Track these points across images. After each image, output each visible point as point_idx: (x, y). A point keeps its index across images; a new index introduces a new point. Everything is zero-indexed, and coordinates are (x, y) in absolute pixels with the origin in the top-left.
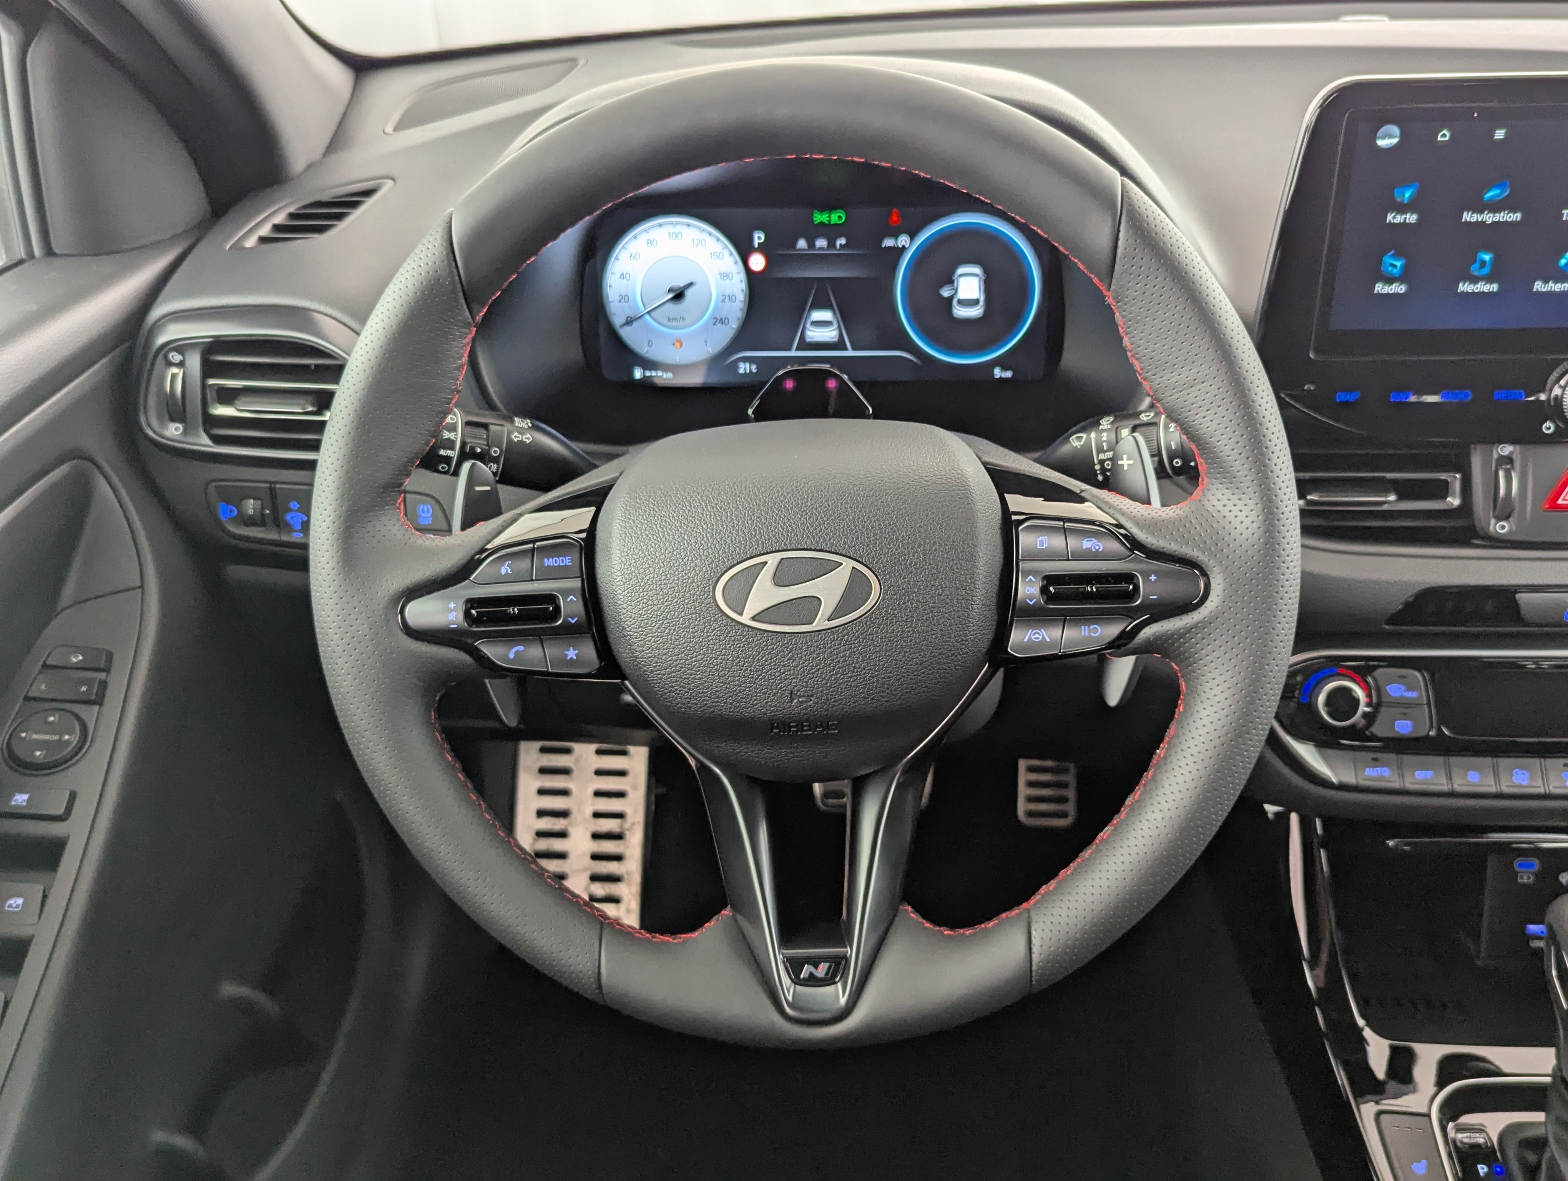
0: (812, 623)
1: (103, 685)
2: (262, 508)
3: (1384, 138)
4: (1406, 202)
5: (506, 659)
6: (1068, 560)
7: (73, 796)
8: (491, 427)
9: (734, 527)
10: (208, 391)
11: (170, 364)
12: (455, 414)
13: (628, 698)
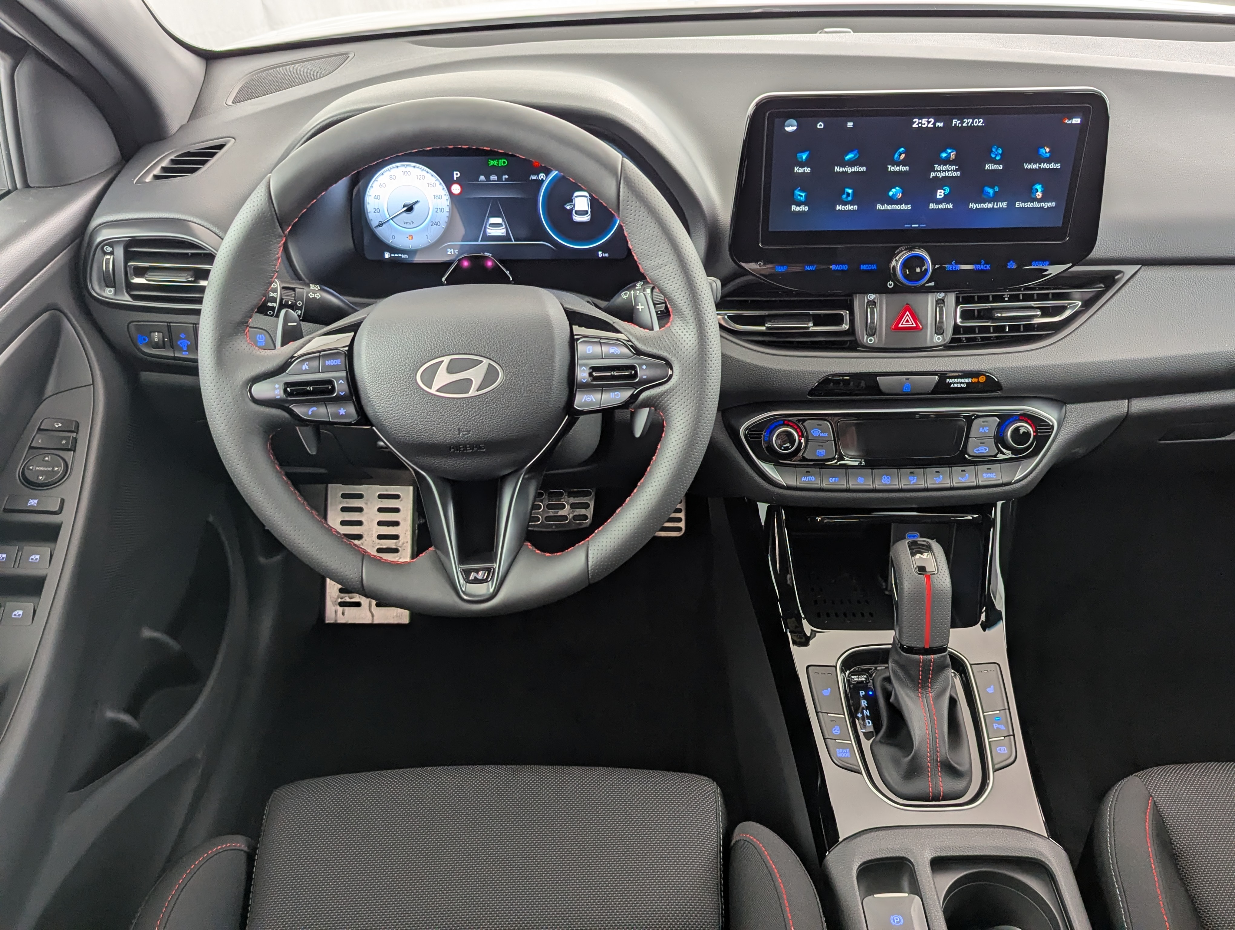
0: (468, 393)
1: (75, 440)
2: (164, 338)
3: (788, 126)
4: (804, 160)
5: (308, 415)
6: (603, 358)
7: (63, 501)
8: (297, 290)
9: (425, 343)
10: (128, 269)
11: (105, 253)
12: (276, 283)
13: (381, 443)
